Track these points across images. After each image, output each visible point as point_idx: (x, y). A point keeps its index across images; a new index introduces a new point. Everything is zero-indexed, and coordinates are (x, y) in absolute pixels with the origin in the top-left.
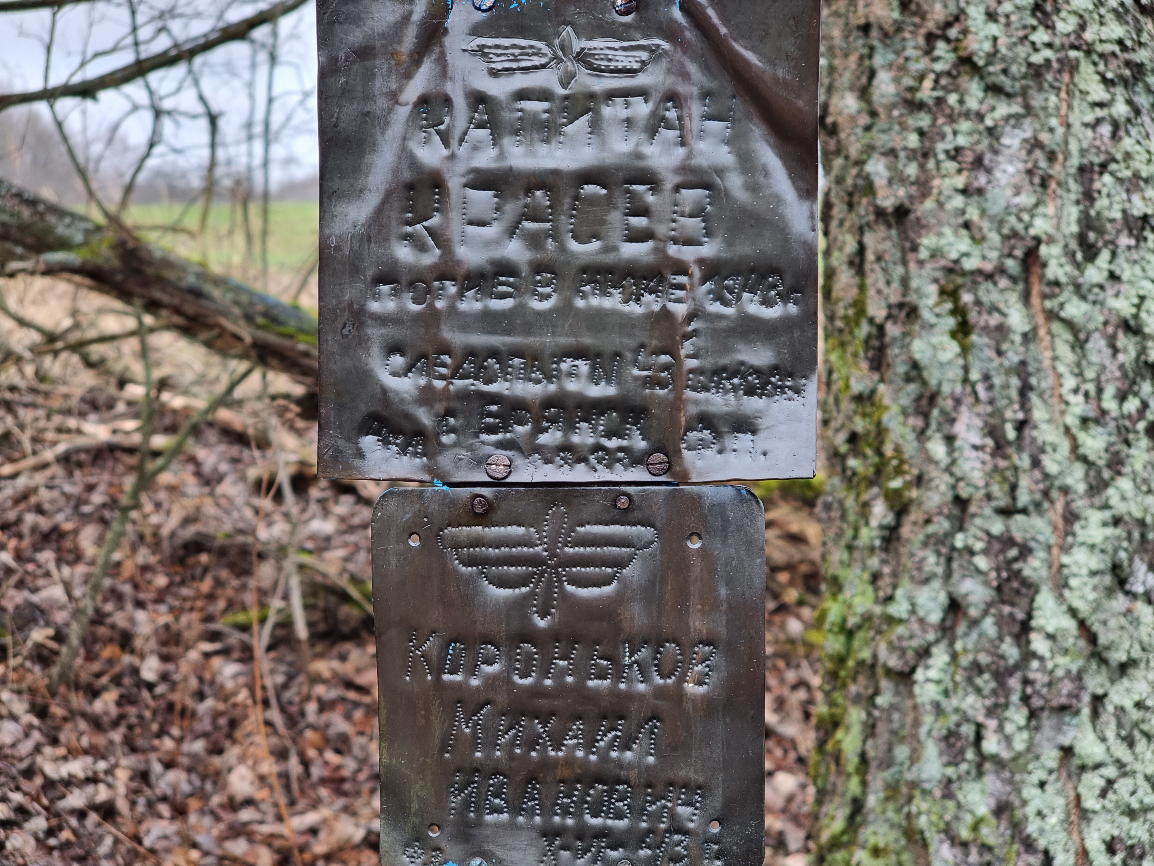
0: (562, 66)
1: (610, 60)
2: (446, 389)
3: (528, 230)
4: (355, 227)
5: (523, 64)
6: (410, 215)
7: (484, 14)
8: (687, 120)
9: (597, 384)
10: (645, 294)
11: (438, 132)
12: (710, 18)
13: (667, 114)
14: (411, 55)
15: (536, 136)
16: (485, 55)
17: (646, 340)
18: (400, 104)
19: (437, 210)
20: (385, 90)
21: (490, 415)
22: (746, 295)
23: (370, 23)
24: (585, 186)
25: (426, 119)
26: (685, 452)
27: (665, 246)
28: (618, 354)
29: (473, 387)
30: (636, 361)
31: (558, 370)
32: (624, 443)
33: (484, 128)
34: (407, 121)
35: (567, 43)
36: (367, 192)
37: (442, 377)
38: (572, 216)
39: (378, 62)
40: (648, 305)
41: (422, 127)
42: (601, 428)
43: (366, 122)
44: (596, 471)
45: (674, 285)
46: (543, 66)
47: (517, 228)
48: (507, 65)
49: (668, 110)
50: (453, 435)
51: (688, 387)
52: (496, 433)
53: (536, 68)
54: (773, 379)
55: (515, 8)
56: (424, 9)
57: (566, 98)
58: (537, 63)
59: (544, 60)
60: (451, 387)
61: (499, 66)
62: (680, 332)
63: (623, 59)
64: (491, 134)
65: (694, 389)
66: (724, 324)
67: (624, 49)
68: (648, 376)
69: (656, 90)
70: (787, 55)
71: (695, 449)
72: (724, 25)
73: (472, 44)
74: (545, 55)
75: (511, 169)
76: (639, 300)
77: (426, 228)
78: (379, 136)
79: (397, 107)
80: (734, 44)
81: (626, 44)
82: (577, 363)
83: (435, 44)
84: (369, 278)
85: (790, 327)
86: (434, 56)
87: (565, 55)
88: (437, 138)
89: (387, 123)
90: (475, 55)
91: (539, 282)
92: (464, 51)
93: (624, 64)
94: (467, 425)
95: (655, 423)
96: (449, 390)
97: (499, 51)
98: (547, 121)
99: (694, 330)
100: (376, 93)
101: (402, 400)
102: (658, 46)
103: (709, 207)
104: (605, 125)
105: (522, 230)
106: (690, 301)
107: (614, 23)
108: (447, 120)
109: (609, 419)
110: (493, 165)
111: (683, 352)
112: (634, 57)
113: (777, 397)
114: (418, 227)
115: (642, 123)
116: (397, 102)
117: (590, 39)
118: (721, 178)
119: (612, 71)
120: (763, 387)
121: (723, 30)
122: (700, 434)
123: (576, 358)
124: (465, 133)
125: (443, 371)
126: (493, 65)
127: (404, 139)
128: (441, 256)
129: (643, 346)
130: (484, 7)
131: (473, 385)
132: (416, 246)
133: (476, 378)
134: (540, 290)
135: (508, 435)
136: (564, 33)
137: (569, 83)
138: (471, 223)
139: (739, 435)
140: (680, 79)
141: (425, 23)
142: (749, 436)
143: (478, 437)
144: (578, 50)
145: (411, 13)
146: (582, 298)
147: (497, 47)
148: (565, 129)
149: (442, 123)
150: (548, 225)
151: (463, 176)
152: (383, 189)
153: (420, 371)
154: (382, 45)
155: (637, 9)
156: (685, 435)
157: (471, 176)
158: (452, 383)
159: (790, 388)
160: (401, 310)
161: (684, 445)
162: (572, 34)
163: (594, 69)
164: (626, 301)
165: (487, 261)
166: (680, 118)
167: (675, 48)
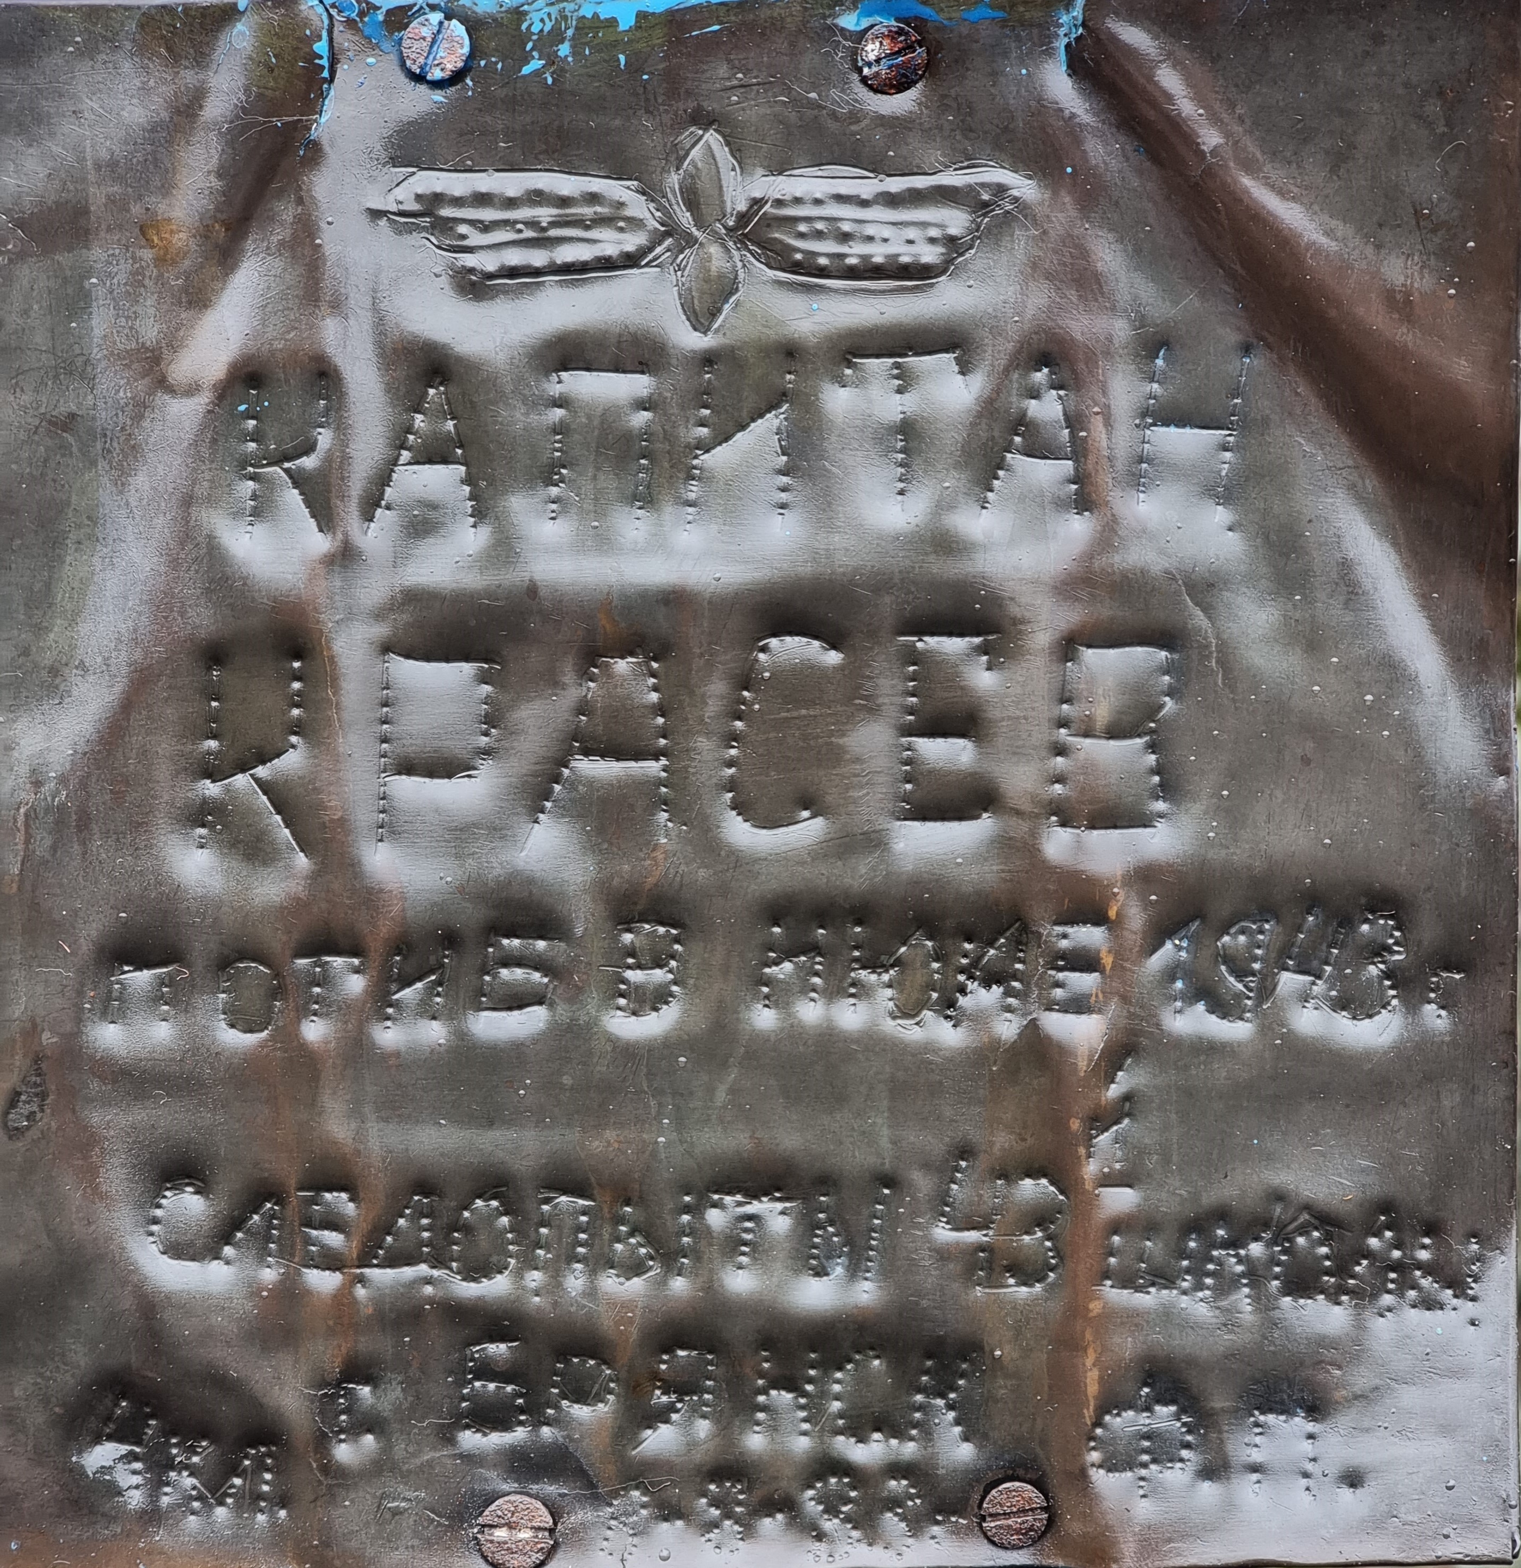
0: (689, 257)
1: (845, 237)
2: (343, 1297)
3: (591, 783)
4: (38, 784)
5: (567, 254)
6: (213, 744)
7: (438, 96)
8: (1097, 424)
9: (820, 1272)
10: (971, 986)
11: (298, 480)
12: (1169, 98)
13: (1034, 408)
14: (204, 233)
15: (608, 482)
16: (444, 226)
17: (975, 1135)
18: (171, 390)
19: (297, 728)
20: (122, 344)
21: (485, 1371)
22: (1289, 981)
23: (68, 128)
24: (774, 642)
25: (256, 437)
26: (1099, 1477)
27: (1034, 834)
28: (889, 1181)
29: (429, 1290)
30: (943, 1198)
31: (700, 1231)
32: (909, 1450)
33: (445, 461)
34: (195, 444)
35: (704, 184)
36: (73, 676)
37: (330, 1261)
38: (733, 737)
39: (97, 254)
40: (979, 1019)
41: (243, 462)
42: (836, 1406)
43: (64, 448)
44: (820, 1536)
45: (1063, 955)
46: (631, 260)
47: (557, 779)
48: (514, 257)
49: (1035, 394)
50: (369, 1439)
51: (1106, 1274)
52: (504, 1425)
53: (606, 265)
54: (1374, 1242)
55: (537, 73)
56: (241, 81)
57: (708, 359)
58: (611, 250)
59: (632, 242)
60: (361, 1292)
61: (488, 262)
62: (1083, 1106)
63: (887, 232)
64: (468, 480)
65: (1127, 1281)
66: (1221, 1072)
67: (892, 200)
68: (982, 1248)
69: (996, 331)
70: (1417, 213)
71: (1130, 1465)
72: (1215, 120)
73: (400, 194)
74: (635, 223)
75: (532, 590)
76: (952, 1004)
77: (265, 786)
78: (106, 494)
79: (162, 398)
80: (1246, 181)
81: (896, 185)
82: (754, 1207)
83: (280, 194)
84: (85, 947)
85: (1428, 1078)
86: (279, 234)
87: (699, 224)
88: (293, 497)
89: (133, 451)
90: (410, 229)
91: (631, 952)
92: (376, 214)
93: (891, 249)
94: (412, 1408)
95: (1002, 1388)
96: (355, 1301)
97: (488, 214)
98: (647, 433)
99: (1128, 1097)
100: (96, 354)
101: (208, 1335)
102: (1000, 190)
103: (1169, 702)
104: (832, 443)
105: (572, 785)
106: (1113, 1006)
107: (855, 116)
108: (324, 438)
109: (862, 1380)
110: (473, 581)
111: (1091, 1169)
112: (924, 225)
113: (1387, 1299)
114: (241, 781)
115: (952, 439)
116: (163, 384)
117: (779, 168)
118: (1207, 609)
119: (852, 273)
120: (1342, 1269)
121: (1210, 138)
122: (1144, 1419)
123: (753, 1194)
124: (384, 478)
125: (333, 1239)
126: (469, 260)
127: (188, 501)
128: (315, 876)
129: (965, 1151)
130: (437, 74)
131: (429, 1281)
132: (234, 844)
133: (438, 1261)
134: (635, 976)
135: (546, 1432)
136: (695, 153)
137: (714, 313)
138: (407, 767)
139: (1270, 1418)
140: (1073, 295)
141: (245, 127)
142: (1300, 1423)
143: (451, 1441)
144: (742, 207)
145: (198, 96)
146: (769, 1001)
147: (482, 199)
148: (706, 459)
149: (309, 448)
150: (653, 768)
151: (379, 615)
152: (122, 661)
153: (262, 1238)
154: (111, 200)
155: (930, 68)
156: (1098, 1423)
157: (405, 617)
158: (361, 1280)
159: (1428, 1269)
160: (195, 1051)
161: (1095, 1456)
162: (723, 154)
163: (796, 268)
164: (908, 1011)
165: (461, 890)
166: (1074, 421)
167: (1055, 193)
